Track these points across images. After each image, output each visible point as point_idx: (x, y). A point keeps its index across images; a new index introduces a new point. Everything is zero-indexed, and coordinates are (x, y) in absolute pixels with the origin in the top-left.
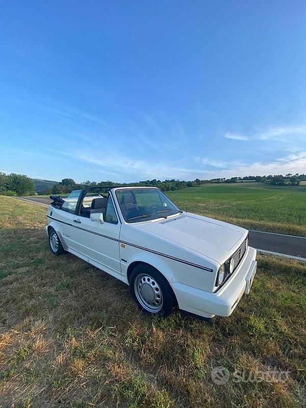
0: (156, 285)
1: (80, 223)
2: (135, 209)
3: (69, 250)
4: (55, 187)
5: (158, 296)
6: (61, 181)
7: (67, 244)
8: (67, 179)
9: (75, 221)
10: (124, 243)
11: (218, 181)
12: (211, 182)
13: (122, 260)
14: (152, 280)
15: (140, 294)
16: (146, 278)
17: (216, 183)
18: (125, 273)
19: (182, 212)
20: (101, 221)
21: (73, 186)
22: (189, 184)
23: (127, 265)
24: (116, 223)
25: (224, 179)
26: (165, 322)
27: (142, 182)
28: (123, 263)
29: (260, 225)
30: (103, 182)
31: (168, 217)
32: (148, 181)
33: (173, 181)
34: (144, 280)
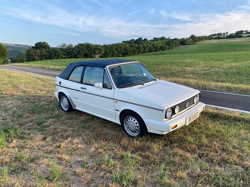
0: (136, 121)
1: (86, 89)
2: (121, 77)
3: (77, 108)
4: (28, 51)
5: (137, 127)
6: (34, 45)
7: (75, 104)
8: (41, 43)
9: (82, 88)
10: (117, 100)
11: (218, 36)
12: (210, 38)
13: (116, 110)
14: (133, 119)
15: (127, 128)
16: (130, 118)
17: (216, 38)
18: (118, 118)
19: (156, 80)
20: (101, 87)
21: (48, 50)
22: (183, 42)
23: (119, 113)
24: (111, 89)
25: (227, 33)
26: (140, 139)
27: (125, 42)
28: (116, 112)
29: (235, 88)
30: (80, 45)
31: (144, 84)
32: (133, 40)
33: (163, 38)
34: (129, 119)
